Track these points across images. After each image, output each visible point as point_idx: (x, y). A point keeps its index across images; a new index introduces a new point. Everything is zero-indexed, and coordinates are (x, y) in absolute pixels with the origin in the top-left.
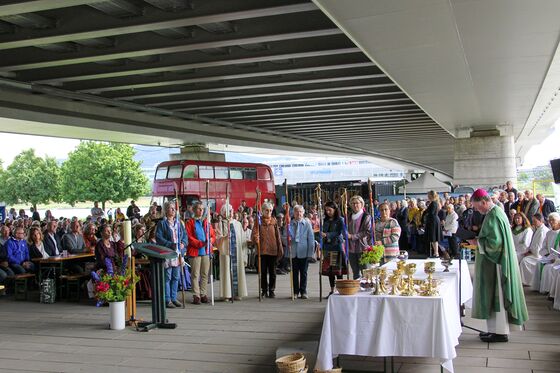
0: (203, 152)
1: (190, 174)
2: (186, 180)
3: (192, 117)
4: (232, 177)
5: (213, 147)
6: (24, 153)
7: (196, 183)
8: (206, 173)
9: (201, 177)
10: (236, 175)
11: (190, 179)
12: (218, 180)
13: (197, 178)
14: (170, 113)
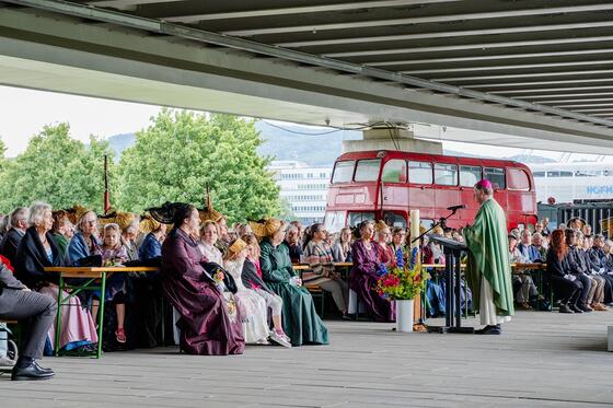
0: (405, 138)
1: (393, 174)
2: (387, 184)
3: (392, 76)
4: (462, 184)
6: (49, 133)
7: (404, 190)
8: (420, 174)
9: (411, 180)
11: (393, 184)
12: (440, 187)
13: (404, 182)
14: (358, 69)
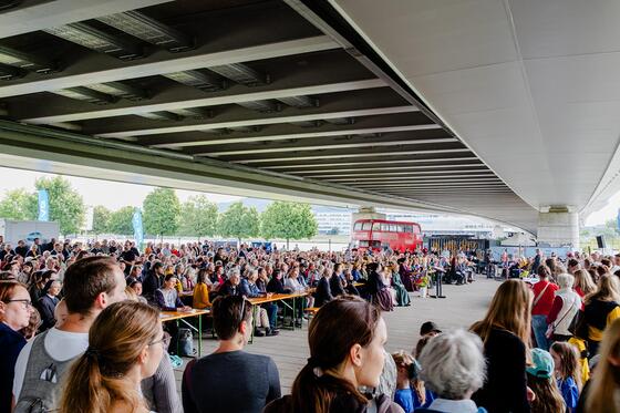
1: (376, 228)
5: (379, 209)
7: (380, 233)
8: (385, 228)
9: (382, 230)
10: (400, 229)
11: (376, 231)
12: (392, 232)
